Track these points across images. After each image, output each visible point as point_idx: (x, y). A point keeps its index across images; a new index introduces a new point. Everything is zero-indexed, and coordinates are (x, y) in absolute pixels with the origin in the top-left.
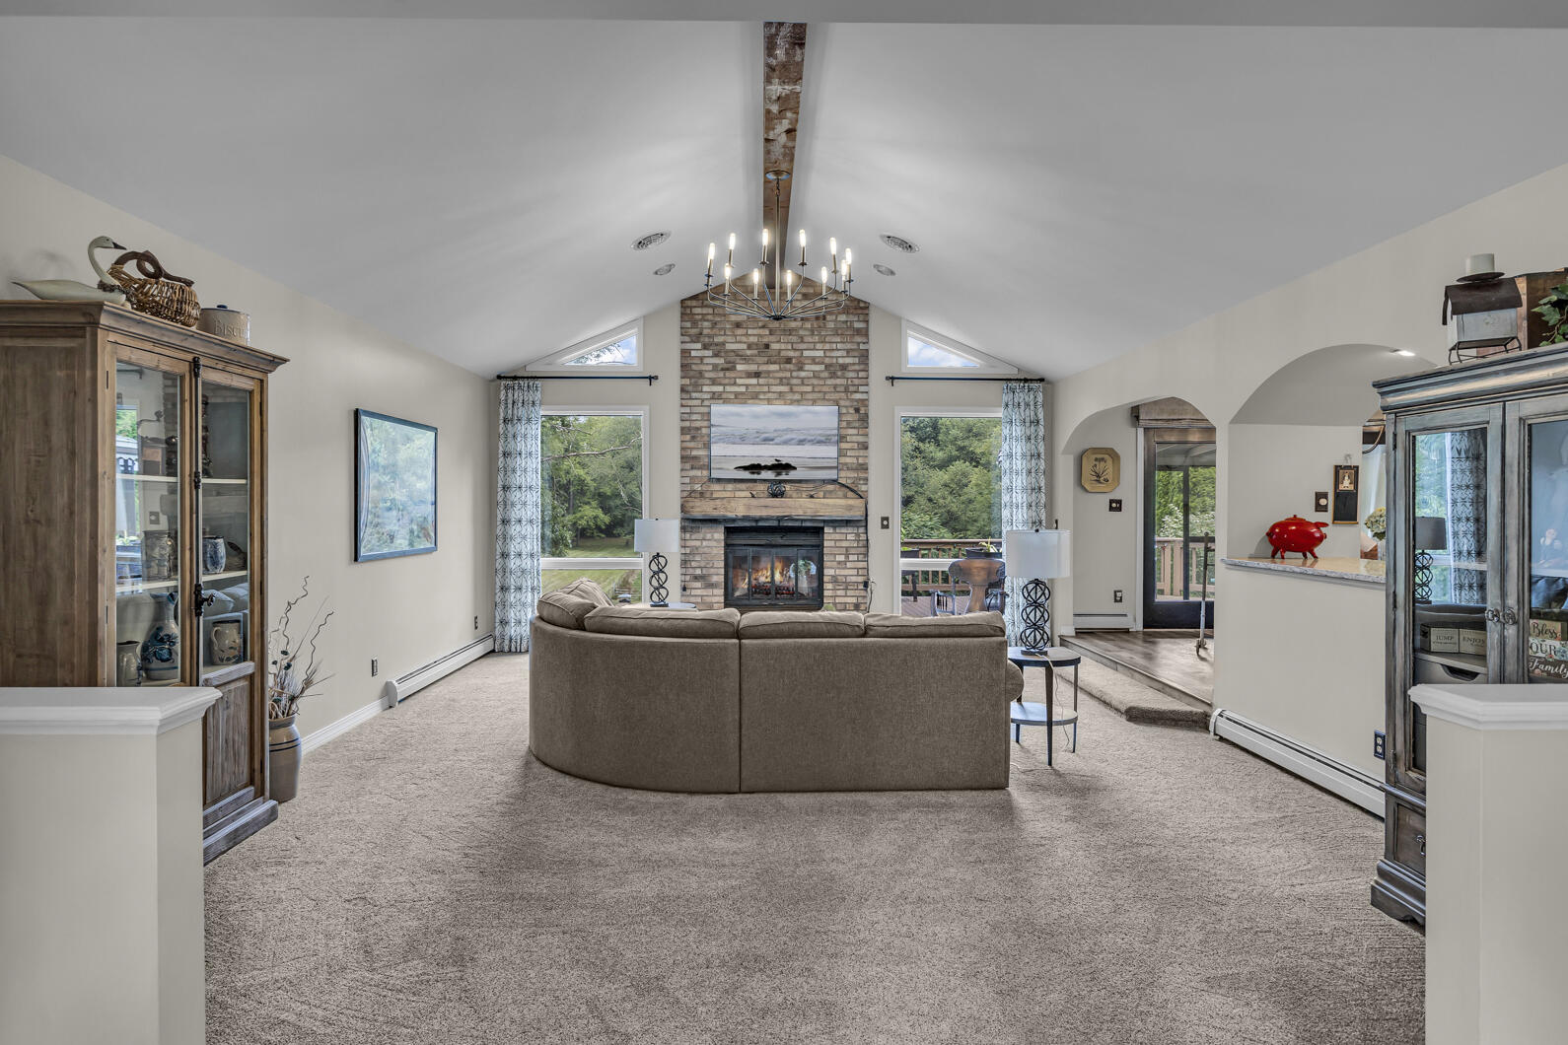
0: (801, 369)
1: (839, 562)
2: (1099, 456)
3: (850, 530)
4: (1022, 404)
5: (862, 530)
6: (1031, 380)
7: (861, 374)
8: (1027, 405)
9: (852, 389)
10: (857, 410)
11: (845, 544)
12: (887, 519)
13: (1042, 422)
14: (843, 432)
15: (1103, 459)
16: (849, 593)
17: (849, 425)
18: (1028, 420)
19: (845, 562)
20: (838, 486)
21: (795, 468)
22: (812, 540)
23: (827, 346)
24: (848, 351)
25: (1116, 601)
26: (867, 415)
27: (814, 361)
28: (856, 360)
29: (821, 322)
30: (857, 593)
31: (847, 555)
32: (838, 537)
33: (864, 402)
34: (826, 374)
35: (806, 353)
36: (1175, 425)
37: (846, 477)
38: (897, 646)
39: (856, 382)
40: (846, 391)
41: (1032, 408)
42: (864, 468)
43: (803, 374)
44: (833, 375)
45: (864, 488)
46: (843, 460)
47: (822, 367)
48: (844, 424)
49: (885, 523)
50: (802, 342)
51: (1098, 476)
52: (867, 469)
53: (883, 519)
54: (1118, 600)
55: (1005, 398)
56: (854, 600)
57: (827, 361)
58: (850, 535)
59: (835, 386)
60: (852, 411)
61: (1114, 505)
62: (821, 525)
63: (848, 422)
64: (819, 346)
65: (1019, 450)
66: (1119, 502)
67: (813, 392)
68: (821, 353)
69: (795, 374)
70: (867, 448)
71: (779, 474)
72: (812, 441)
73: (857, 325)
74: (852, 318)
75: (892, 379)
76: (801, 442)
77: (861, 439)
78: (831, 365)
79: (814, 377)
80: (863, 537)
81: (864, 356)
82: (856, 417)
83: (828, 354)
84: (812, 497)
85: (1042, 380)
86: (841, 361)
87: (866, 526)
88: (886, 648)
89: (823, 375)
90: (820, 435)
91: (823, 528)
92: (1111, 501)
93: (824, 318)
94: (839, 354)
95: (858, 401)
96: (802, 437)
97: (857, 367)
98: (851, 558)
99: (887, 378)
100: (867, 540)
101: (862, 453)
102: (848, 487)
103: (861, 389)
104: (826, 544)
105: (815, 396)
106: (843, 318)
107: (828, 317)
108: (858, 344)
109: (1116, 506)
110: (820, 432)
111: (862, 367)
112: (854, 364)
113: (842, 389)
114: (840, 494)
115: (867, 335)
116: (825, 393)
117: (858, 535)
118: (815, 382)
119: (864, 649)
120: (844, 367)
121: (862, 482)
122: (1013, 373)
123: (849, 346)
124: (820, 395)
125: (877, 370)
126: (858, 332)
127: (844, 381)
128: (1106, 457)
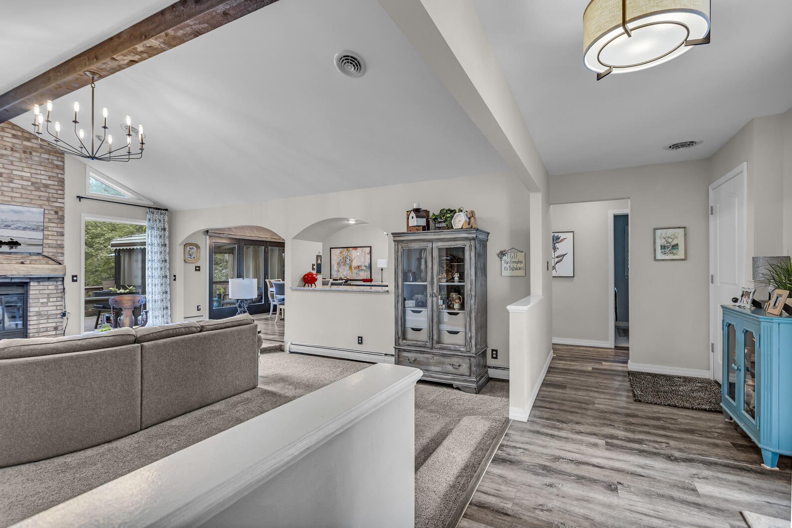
0: (11, 182)
1: (42, 303)
2: (191, 247)
3: (51, 283)
4: (158, 220)
5: (60, 283)
6: (161, 209)
7: (59, 192)
8: (160, 221)
9: (52, 199)
10: (56, 213)
11: (47, 292)
12: (76, 276)
13: (167, 229)
14: (46, 224)
15: (193, 248)
16: (50, 321)
17: (50, 221)
18: (160, 228)
19: (47, 303)
20: (41, 257)
21: (20, 245)
22: (20, 290)
23: (33, 171)
24: (50, 177)
25: (198, 310)
26: (63, 216)
27: (22, 178)
28: (56, 183)
29: (28, 156)
30: (56, 320)
31: (48, 298)
32: (41, 288)
33: (62, 209)
34: (32, 188)
35: (14, 172)
36: (221, 235)
37: (48, 251)
38: (219, 334)
39: (56, 196)
40: (48, 200)
41: (162, 222)
42: (61, 247)
43: (12, 185)
44: (38, 189)
45: (61, 258)
46: (45, 241)
47: (30, 183)
48: (46, 220)
49: (74, 279)
50: (12, 164)
51: (191, 256)
52: (63, 247)
53: (73, 276)
54: (199, 310)
55: (148, 216)
56: (54, 325)
57: (33, 180)
58: (51, 286)
59: (40, 196)
60: (52, 212)
61: (197, 268)
62: (28, 281)
63: (49, 219)
64: (26, 170)
65: (156, 242)
66: (199, 267)
67: (21, 197)
68: (29, 175)
69: (5, 184)
70: (63, 235)
71: (11, 248)
72: (30, 228)
73: (56, 162)
74: (51, 157)
75: (80, 198)
76: (25, 229)
77: (59, 230)
78: (36, 183)
79: (22, 188)
80: (61, 287)
81: (62, 182)
82: (56, 216)
83: (33, 176)
84: (22, 263)
85: (166, 210)
86: (44, 182)
87: (63, 281)
88: (214, 335)
89: (29, 188)
90: (34, 225)
91: (29, 282)
92: (196, 267)
93: (31, 153)
94: (43, 177)
95: (57, 207)
96: (24, 226)
97: (56, 187)
98: (51, 300)
99: (78, 197)
100: (64, 289)
101: (59, 238)
102: (49, 258)
103: (59, 200)
104: (31, 292)
105: (23, 200)
106: (46, 156)
107: (34, 153)
108: (58, 174)
109: (198, 269)
110: (34, 223)
111: (60, 188)
112: (54, 185)
113: (45, 199)
114: (43, 262)
115: (63, 169)
116: (32, 199)
117: (57, 286)
118: (23, 191)
119: (205, 337)
120: (46, 186)
121: (60, 255)
122: (151, 204)
123: (50, 174)
124: (28, 201)
125: (70, 191)
126: (57, 167)
127: (47, 194)
128: (194, 247)
